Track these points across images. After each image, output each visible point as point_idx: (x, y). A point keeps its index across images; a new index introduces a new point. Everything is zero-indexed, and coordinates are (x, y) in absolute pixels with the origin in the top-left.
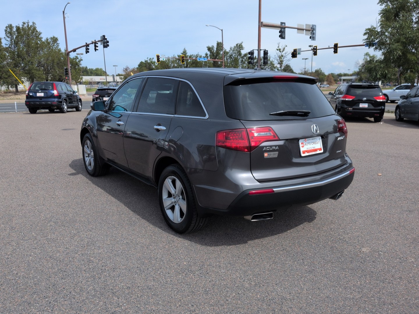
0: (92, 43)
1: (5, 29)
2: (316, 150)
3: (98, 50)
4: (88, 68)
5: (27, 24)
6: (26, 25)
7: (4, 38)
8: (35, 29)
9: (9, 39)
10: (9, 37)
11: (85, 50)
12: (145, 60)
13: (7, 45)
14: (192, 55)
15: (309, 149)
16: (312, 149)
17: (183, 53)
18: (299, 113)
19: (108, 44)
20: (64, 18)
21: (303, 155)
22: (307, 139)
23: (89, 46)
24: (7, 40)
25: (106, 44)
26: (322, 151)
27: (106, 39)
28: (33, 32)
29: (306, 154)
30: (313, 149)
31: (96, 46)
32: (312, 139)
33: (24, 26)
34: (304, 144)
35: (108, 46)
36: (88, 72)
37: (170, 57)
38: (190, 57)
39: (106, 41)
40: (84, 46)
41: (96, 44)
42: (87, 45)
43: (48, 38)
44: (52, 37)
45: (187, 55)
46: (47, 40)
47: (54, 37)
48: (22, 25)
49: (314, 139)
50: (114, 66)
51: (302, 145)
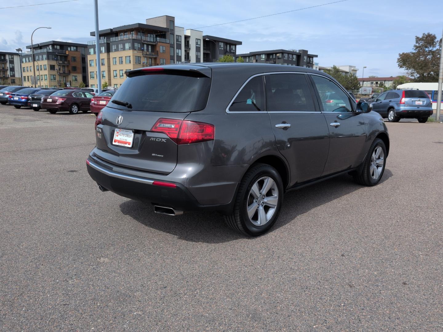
21: (114, 143)
22: (121, 130)
26: (130, 146)
29: (117, 144)
32: (126, 131)
34: (119, 134)
51: (117, 134)
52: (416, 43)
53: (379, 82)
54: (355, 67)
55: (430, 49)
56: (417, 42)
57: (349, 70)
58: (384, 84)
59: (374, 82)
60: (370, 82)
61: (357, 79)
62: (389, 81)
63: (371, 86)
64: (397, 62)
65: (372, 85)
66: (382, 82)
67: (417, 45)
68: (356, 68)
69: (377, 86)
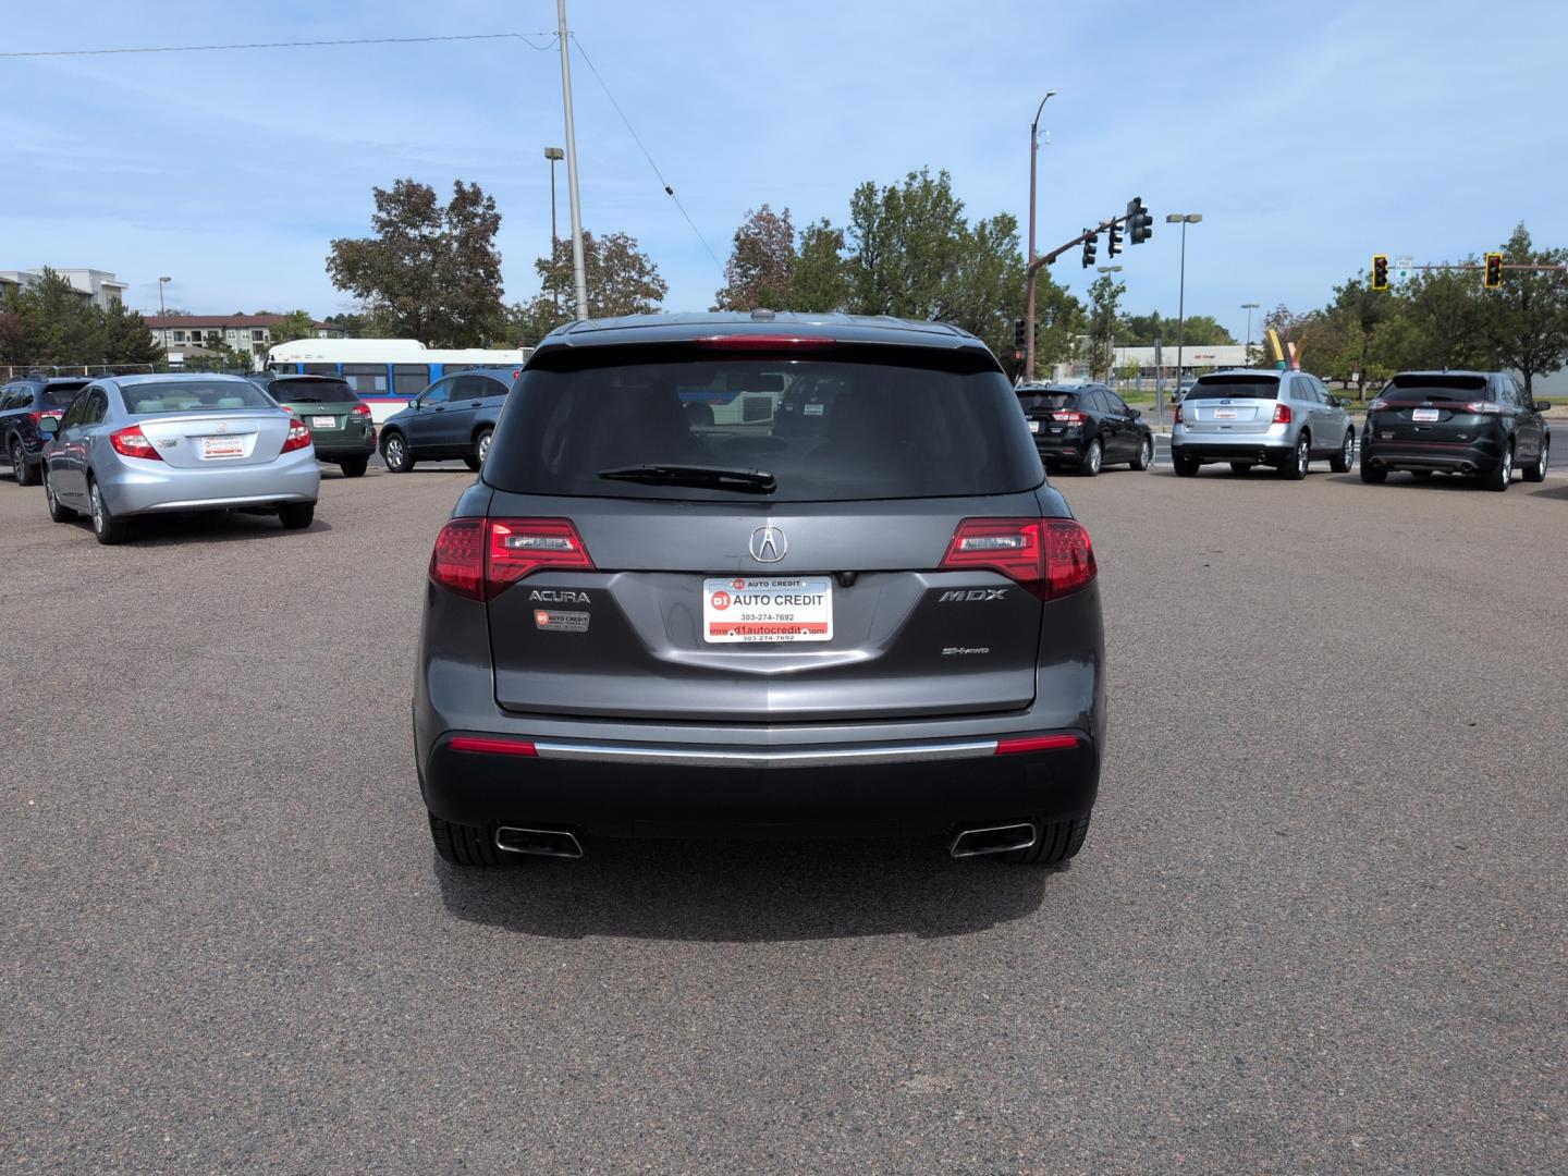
0: (1102, 229)
1: (853, 197)
2: (796, 629)
3: (1119, 251)
4: (1162, 318)
5: (920, 178)
6: (916, 184)
7: (849, 228)
8: (944, 192)
9: (860, 232)
10: (860, 226)
11: (1082, 253)
12: (1349, 280)
13: (854, 250)
14: (1557, 251)
15: (756, 621)
16: (773, 621)
17: (1511, 246)
18: (723, 479)
19: (1147, 227)
20: (1034, 147)
21: (709, 638)
22: (747, 581)
23: (1095, 241)
24: (856, 236)
25: (1139, 230)
26: (828, 636)
27: (1144, 211)
28: (936, 205)
29: (734, 637)
30: (779, 621)
31: (1113, 239)
32: (779, 584)
33: (911, 184)
34: (732, 598)
35: (1148, 234)
36: (1160, 332)
37: (1451, 265)
38: (1545, 260)
39: (1141, 217)
40: (1077, 242)
41: (1116, 232)
42: (1090, 238)
43: (987, 222)
44: (999, 214)
45: (1531, 250)
46: (983, 226)
47: (1004, 216)
48: (906, 183)
49: (790, 584)
50: (1244, 307)
51: (718, 601)
52: (380, 210)
53: (204, 333)
54: (112, 275)
55: (426, 231)
56: (380, 208)
57: (93, 286)
58: (224, 338)
59: (188, 333)
60: (172, 331)
61: (146, 322)
62: (238, 328)
63: (177, 345)
64: (328, 270)
65: (182, 343)
66: (216, 333)
67: (383, 215)
68: (117, 279)
69: (200, 346)
